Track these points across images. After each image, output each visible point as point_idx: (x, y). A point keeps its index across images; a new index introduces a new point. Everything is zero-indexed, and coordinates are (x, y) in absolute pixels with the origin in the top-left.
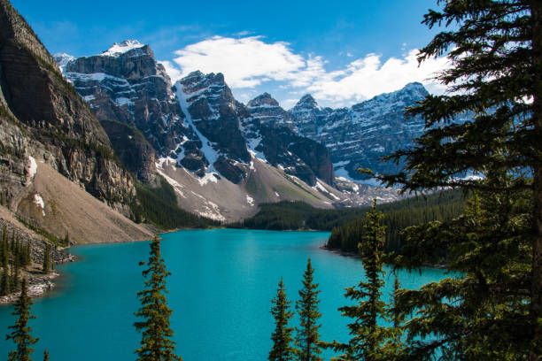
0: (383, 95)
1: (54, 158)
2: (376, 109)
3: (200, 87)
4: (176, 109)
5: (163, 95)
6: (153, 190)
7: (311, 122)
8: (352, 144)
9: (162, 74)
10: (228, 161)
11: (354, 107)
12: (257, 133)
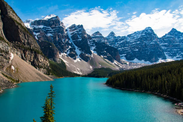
0: (138, 31)
1: (20, 54)
2: (135, 36)
3: (75, 29)
4: (67, 37)
5: (62, 32)
6: (58, 64)
7: (113, 41)
8: (127, 48)
9: (62, 25)
10: (84, 54)
11: (128, 36)
12: (94, 45)
